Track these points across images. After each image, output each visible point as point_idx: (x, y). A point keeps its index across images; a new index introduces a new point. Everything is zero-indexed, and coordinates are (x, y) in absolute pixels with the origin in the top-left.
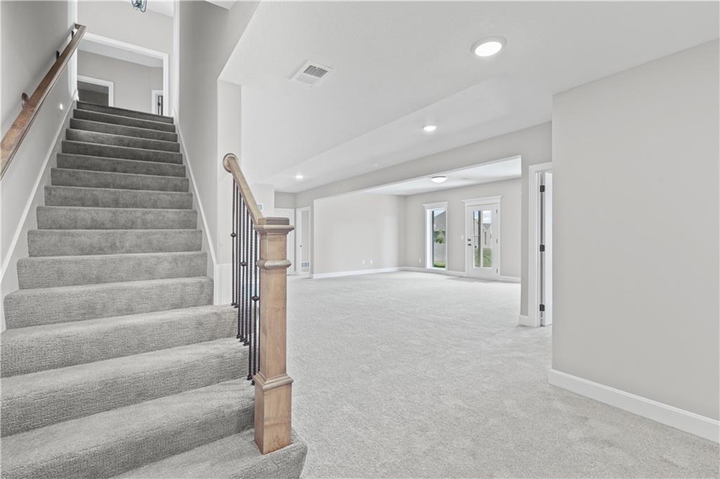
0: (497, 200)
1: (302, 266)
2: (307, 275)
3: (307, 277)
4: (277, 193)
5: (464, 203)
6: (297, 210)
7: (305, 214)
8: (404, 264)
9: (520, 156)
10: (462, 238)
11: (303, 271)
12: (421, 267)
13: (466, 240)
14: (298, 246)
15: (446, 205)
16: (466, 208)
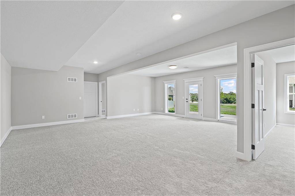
0: (201, 79)
1: (102, 112)
2: (104, 117)
3: (104, 118)
4: (85, 73)
5: (184, 81)
6: (99, 83)
7: (103, 85)
8: (155, 110)
9: (236, 43)
10: (183, 98)
11: (103, 114)
12: (163, 112)
13: (185, 99)
14: (100, 101)
15: (175, 82)
16: (185, 83)
